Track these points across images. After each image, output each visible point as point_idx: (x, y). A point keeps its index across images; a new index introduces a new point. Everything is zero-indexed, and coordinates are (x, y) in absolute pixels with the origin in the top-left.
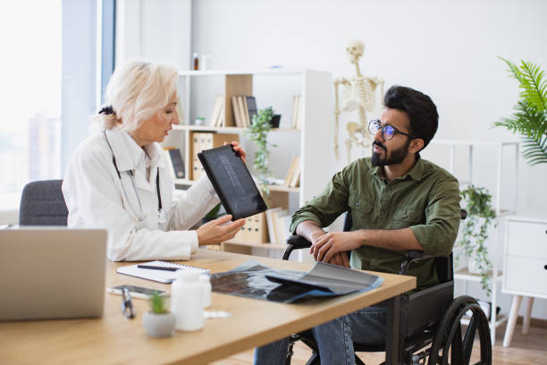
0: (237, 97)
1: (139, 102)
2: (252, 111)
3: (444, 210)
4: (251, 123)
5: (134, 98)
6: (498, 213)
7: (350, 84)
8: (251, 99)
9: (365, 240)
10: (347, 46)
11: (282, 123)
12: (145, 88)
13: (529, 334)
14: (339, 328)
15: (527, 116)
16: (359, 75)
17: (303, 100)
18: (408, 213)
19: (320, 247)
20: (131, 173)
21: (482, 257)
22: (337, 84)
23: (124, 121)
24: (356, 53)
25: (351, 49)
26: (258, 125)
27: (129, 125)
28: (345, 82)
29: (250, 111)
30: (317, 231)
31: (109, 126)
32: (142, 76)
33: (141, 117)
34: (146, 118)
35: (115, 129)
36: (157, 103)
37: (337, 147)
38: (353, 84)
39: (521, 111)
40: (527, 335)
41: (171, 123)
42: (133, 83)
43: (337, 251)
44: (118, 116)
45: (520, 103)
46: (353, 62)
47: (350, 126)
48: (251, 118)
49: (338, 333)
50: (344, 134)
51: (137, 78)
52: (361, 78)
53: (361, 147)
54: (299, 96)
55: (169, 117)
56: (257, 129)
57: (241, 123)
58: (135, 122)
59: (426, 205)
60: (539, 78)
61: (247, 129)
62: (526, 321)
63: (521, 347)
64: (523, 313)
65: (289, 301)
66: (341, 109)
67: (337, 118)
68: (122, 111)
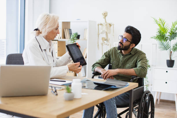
0: (66, 29)
1: (47, 26)
2: (71, 34)
3: (143, 63)
4: (70, 37)
5: (46, 25)
6: (151, 66)
7: (103, 25)
8: (70, 30)
9: (119, 72)
10: (103, 13)
11: (80, 37)
12: (49, 22)
13: (160, 104)
14: (112, 100)
15: (160, 35)
16: (106, 22)
17: (88, 30)
18: (131, 65)
19: (105, 75)
20: (45, 50)
21: (146, 80)
22: (98, 25)
23: (42, 33)
24: (105, 15)
25: (103, 14)
26: (73, 38)
27: (44, 34)
28: (101, 24)
29: (70, 34)
30: (102, 69)
31: (37, 34)
32: (48, 18)
33: (48, 31)
34: (50, 31)
35: (39, 35)
36: (53, 26)
37: (98, 45)
38: (104, 25)
39: (158, 34)
40: (159, 104)
41: (57, 34)
42: (45, 20)
43: (110, 75)
44: (40, 31)
45: (158, 31)
46: (104, 18)
47: (103, 38)
48: (70, 36)
49: (112, 102)
50: (101, 41)
51: (46, 19)
52: (106, 23)
53: (106, 45)
54: (86, 29)
55: (56, 31)
56: (73, 39)
57: (67, 38)
58: (46, 33)
59: (136, 62)
60: (164, 23)
61: (69, 39)
62: (159, 100)
63: (158, 108)
64: (158, 98)
65: (104, 90)
66: (100, 33)
67: (98, 36)
68: (42, 29)
